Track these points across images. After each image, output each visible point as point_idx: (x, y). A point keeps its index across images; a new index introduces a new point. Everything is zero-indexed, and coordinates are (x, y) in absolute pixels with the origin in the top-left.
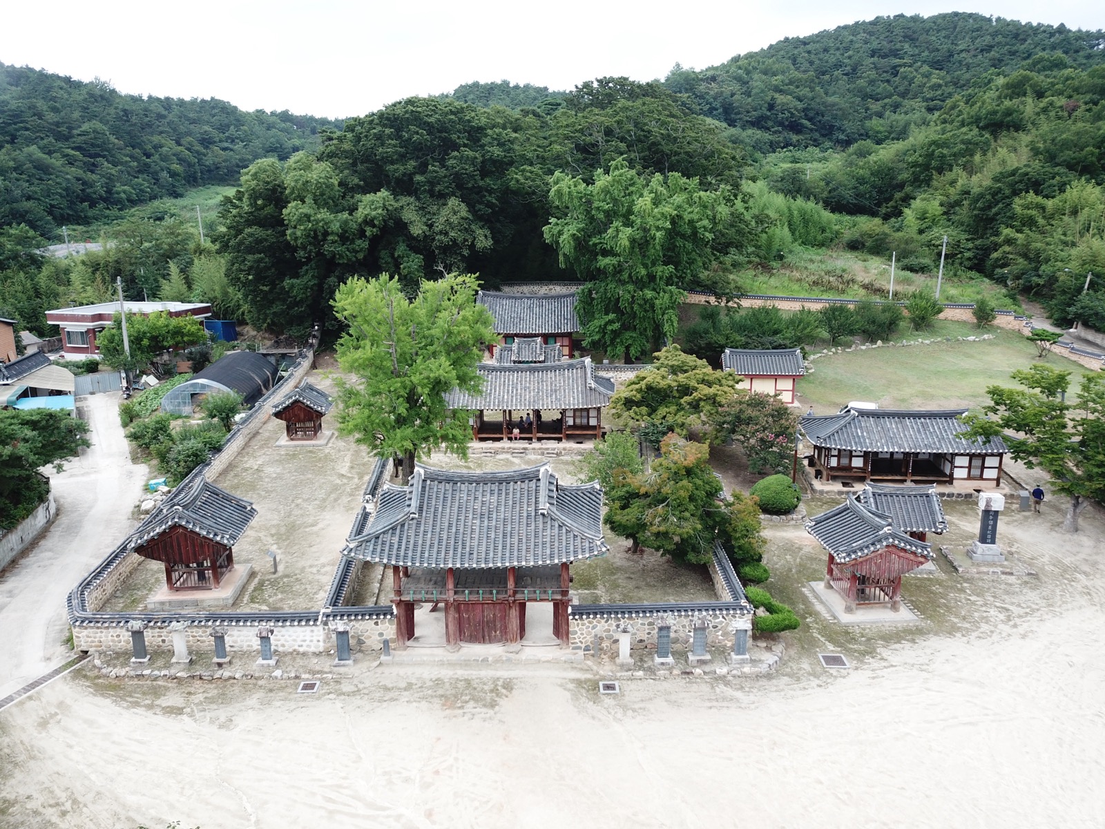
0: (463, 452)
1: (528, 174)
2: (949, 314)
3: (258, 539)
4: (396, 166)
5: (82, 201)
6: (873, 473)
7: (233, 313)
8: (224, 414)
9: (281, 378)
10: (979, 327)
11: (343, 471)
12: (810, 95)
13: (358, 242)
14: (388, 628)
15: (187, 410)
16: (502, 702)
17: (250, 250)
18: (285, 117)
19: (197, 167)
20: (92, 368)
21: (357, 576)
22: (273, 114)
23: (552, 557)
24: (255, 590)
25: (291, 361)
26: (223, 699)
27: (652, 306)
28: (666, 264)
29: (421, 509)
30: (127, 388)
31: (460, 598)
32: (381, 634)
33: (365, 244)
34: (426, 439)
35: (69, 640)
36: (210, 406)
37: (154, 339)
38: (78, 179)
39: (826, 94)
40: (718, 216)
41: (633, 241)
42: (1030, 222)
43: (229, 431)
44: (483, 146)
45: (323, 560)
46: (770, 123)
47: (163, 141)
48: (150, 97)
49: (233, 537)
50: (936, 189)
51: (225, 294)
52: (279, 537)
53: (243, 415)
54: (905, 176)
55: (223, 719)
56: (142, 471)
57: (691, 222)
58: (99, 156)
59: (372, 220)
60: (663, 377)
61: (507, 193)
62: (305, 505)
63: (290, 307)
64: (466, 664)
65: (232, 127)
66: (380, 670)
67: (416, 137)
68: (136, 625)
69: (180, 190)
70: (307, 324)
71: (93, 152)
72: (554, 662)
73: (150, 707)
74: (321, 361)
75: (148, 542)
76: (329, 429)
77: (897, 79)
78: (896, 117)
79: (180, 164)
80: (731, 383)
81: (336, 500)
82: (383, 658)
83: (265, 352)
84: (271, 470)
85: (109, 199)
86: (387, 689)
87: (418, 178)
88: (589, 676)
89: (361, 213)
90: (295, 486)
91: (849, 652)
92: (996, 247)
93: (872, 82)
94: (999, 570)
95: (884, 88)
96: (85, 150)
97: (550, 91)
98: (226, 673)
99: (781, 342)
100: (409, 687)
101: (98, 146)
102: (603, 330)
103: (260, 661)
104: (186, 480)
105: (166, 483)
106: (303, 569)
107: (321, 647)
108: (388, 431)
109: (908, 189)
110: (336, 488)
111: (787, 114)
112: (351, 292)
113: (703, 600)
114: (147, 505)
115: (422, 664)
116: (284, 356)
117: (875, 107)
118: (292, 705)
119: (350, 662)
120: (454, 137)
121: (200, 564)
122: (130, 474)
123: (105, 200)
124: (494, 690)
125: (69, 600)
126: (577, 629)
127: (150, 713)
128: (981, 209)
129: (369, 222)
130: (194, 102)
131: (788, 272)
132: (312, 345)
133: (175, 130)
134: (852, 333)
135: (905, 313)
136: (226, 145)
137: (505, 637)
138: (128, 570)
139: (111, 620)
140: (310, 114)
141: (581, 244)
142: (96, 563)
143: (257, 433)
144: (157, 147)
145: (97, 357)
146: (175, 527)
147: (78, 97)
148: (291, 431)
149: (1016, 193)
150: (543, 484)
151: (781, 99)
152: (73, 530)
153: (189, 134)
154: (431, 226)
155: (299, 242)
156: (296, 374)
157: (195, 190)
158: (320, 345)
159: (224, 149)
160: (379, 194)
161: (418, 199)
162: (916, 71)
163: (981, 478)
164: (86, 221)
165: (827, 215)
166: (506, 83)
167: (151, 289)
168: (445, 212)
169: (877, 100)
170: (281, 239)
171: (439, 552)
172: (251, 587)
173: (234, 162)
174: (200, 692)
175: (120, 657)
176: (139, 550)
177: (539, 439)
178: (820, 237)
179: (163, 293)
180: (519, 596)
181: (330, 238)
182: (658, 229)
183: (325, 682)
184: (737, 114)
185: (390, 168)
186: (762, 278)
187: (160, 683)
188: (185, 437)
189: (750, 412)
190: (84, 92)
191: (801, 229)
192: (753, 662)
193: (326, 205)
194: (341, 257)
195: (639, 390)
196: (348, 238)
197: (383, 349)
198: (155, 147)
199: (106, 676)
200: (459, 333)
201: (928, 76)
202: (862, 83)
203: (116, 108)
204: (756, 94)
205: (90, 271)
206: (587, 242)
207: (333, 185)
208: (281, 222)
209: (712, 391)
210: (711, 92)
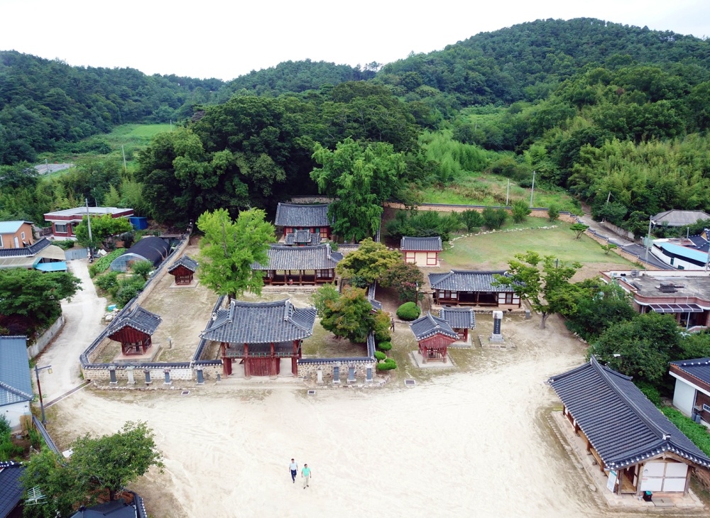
0: (258, 292)
1: (305, 141)
2: (533, 213)
3: (163, 333)
4: (233, 137)
5: (51, 137)
6: (460, 301)
7: (145, 213)
8: (143, 273)
9: (173, 250)
10: (550, 221)
11: (203, 301)
12: (490, 71)
13: (213, 178)
14: (220, 369)
15: (124, 269)
16: (266, 398)
17: (155, 182)
18: (173, 78)
19: (119, 113)
20: (70, 245)
21: (208, 349)
22: (165, 76)
23: (288, 338)
24: (162, 355)
25: (178, 242)
26: (149, 397)
27: (365, 215)
28: (372, 193)
29: (233, 319)
30: (91, 257)
31: (250, 356)
32: (217, 372)
33: (217, 179)
34: (241, 286)
35: (81, 376)
36: (136, 268)
37: (104, 230)
38: (49, 124)
39: (501, 70)
41: (354, 182)
42: (588, 161)
43: (146, 280)
44: (281, 124)
45: (193, 342)
46: (466, 89)
47: (98, 98)
48: (89, 67)
49: (152, 331)
50: (545, 138)
51: (140, 202)
52: (172, 332)
53: (153, 272)
54: (530, 129)
55: (150, 405)
56: (103, 301)
57: (385, 171)
58: (60, 109)
59: (221, 166)
60: (362, 254)
61: (293, 150)
62: (184, 317)
63: (177, 212)
64: (253, 384)
65: (140, 87)
66: (216, 387)
67: (243, 121)
68: (113, 368)
69: (109, 128)
70: (186, 221)
71: (57, 107)
72: (291, 383)
73: (119, 400)
74: (193, 240)
75: (114, 333)
76: (197, 279)
77: (545, 60)
78: (542, 85)
79: (109, 112)
80: (395, 257)
81: (199, 315)
82: (217, 382)
83: (163, 236)
84: (168, 300)
85: (68, 136)
86: (218, 393)
87: (245, 143)
88: (304, 388)
89: (215, 162)
90: (180, 308)
91: (418, 379)
92: (571, 174)
93: (530, 63)
94: (499, 346)
95: (537, 66)
96: (51, 105)
97: (336, 65)
98: (151, 388)
99: (435, 232)
100: (228, 393)
101: (60, 103)
102: (341, 226)
103: (165, 383)
104: (127, 305)
105: (117, 307)
106: (183, 347)
107: (191, 378)
108: (223, 283)
109: (531, 137)
110: (199, 309)
111: (476, 84)
113: (362, 357)
114: (109, 318)
115: (234, 384)
116: (173, 238)
117: (531, 78)
118: (179, 399)
119: (203, 383)
120: (265, 119)
121: (137, 343)
122: (98, 303)
123: (64, 136)
124: (264, 394)
125: (81, 358)
126: (300, 369)
127: (120, 403)
128: (565, 152)
129: (219, 167)
130: (116, 69)
131: (453, 189)
132: (188, 232)
133: (105, 89)
134: (478, 225)
135: (509, 212)
136: (136, 98)
137: (270, 373)
138: (104, 346)
139: (100, 366)
141: (329, 182)
142: (89, 344)
143: (160, 281)
144: (95, 101)
145: (74, 239)
146: (127, 326)
147: (47, 70)
148: (177, 280)
149: (582, 143)
150: (287, 308)
151: (472, 74)
152: (74, 329)
153: (113, 92)
154: (252, 168)
155: (181, 178)
156: (180, 249)
157: (117, 127)
158: (193, 232)
159: (136, 101)
160: (224, 152)
161: (245, 154)
162: (556, 55)
163: (512, 303)
164: (53, 150)
165: (483, 153)
166: (308, 61)
167: (100, 199)
168: (259, 160)
169: (532, 73)
170: (172, 176)
171: (240, 336)
172: (160, 354)
173: (141, 109)
174: (140, 395)
175: (105, 382)
176: (111, 337)
177: (303, 284)
178: (478, 166)
179: (106, 203)
180: (275, 355)
181: (198, 176)
182: (366, 176)
183: (192, 391)
184: (445, 83)
185: (230, 137)
186: (438, 193)
187: (123, 392)
188: (125, 285)
189: (400, 272)
190: (50, 68)
191: (467, 162)
192: (374, 382)
193: (196, 159)
194: (204, 185)
195: (350, 261)
196: (207, 176)
197: (220, 246)
198: (93, 101)
199: (99, 389)
200: (255, 238)
201: (562, 59)
202: (524, 63)
203: (69, 78)
204: (457, 72)
205: (64, 186)
206: (331, 181)
207: (199, 147)
208: (172, 167)
209: (385, 261)
210: (430, 71)
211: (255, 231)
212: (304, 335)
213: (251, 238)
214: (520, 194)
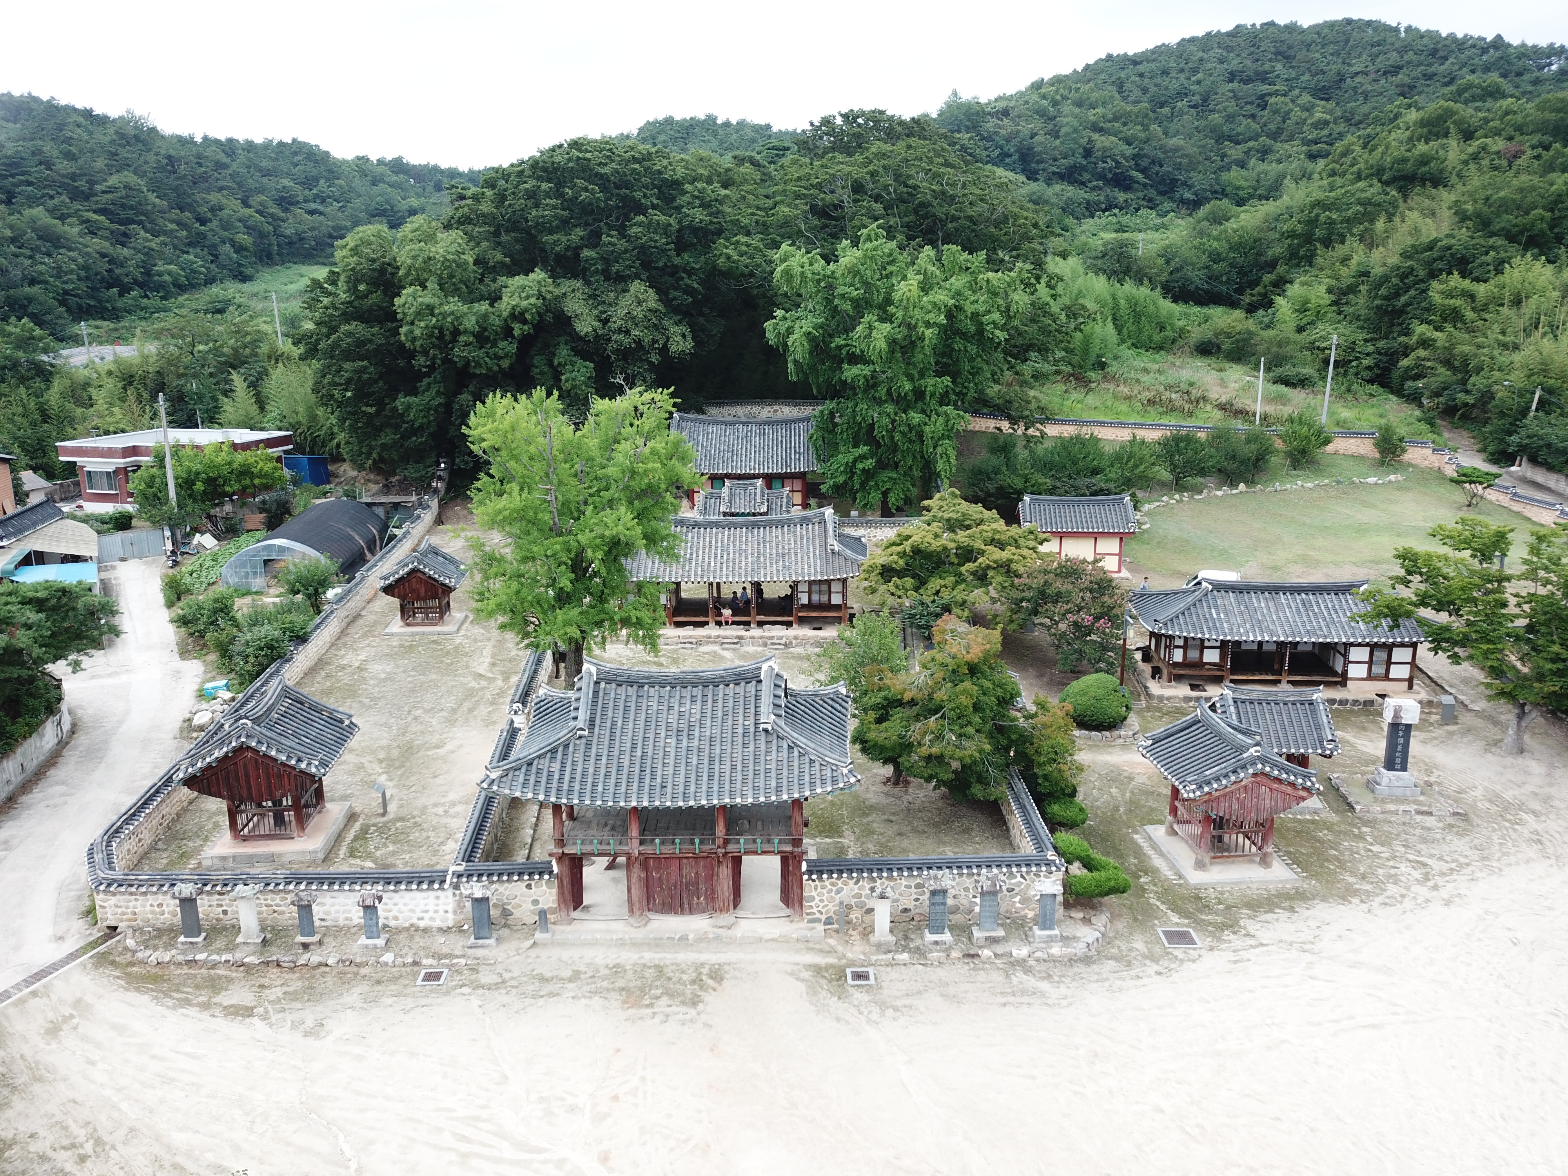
0: (651, 642)
1: (744, 248)
2: (1339, 445)
3: (361, 767)
4: (555, 237)
5: (110, 286)
6: (1233, 671)
7: (324, 445)
8: (311, 589)
9: (393, 537)
10: (1382, 463)
11: (481, 670)
12: (1143, 135)
13: (502, 344)
14: (546, 893)
15: (258, 583)
16: (708, 997)
17: (349, 355)
18: (398, 166)
19: (272, 238)
20: (122, 523)
21: (501, 819)
22: (380, 162)
23: (778, 791)
24: (354, 840)
25: (407, 513)
26: (310, 994)
27: (920, 435)
28: (939, 374)
29: (592, 723)
30: (173, 552)
31: (648, 849)
32: (535, 902)
33: (513, 348)
34: (599, 624)
35: (90, 911)
36: (292, 577)
37: (211, 481)
38: (103, 255)
39: (1166, 134)
40: (1014, 307)
41: (892, 342)
42: (1454, 316)
43: (319, 613)
44: (678, 209)
45: (452, 796)
46: (1086, 176)
47: (224, 201)
48: (205, 138)
49: (324, 764)
50: (1322, 269)
51: (313, 417)
52: (390, 764)
53: (338, 590)
54: (1277, 250)
55: (310, 1023)
56: (194, 670)
57: (975, 315)
58: (133, 222)
59: (522, 313)
60: (936, 536)
61: (713, 275)
62: (427, 718)
63: (405, 436)
64: (657, 944)
65: (322, 181)
66: (533, 953)
67: (584, 195)
68: (186, 889)
69: (248, 271)
70: (429, 461)
71: (124, 216)
72: (782, 941)
73: (206, 1006)
74: (450, 513)
75: (203, 770)
76: (460, 610)
77: (1265, 113)
78: (1262, 167)
79: (249, 234)
80: (1032, 544)
81: (470, 711)
82: (538, 935)
83: (369, 500)
84: (378, 669)
85: (148, 283)
86: (543, 979)
87: (587, 253)
88: (832, 960)
89: (506, 304)
90: (413, 691)
91: (1200, 924)
92: (1406, 351)
93: (1230, 118)
94: (1412, 808)
95: (1248, 126)
96: (112, 213)
97: (775, 129)
98: (315, 958)
99: (1103, 485)
100: (576, 976)
101: (131, 208)
102: (850, 468)
103: (363, 940)
104: (258, 683)
105: (228, 687)
106: (424, 810)
107: (450, 920)
108: (544, 612)
109: (1282, 269)
110: (470, 693)
111: (1111, 163)
112: (491, 415)
113: (993, 852)
114: (201, 719)
115: (593, 944)
116: (396, 506)
117: (1235, 152)
118: (409, 1003)
119: (491, 941)
120: (638, 195)
121: (277, 803)
122: (177, 675)
123: (141, 285)
124: (697, 981)
125: (91, 853)
126: (814, 893)
127: (205, 1015)
128: (1385, 298)
129: (517, 316)
130: (267, 145)
131: (1112, 387)
132: (436, 491)
133: (240, 185)
134: (1203, 472)
135: (1279, 444)
136: (314, 206)
137: (711, 906)
138: (174, 811)
139: (150, 883)
140: (432, 163)
141: (819, 346)
142: (129, 801)
143: (359, 615)
144: (215, 209)
145: (130, 508)
146: (241, 749)
147: (104, 137)
148: (406, 612)
149: (1433, 274)
150: (766, 688)
151: (1101, 141)
152: (96, 754)
153: (261, 190)
154: (605, 322)
155: (418, 343)
156: (414, 532)
157: (269, 270)
158: (448, 490)
159: (311, 212)
160: (532, 276)
161: (588, 283)
162: (1293, 101)
163: (1386, 677)
164: (114, 315)
165: (1167, 306)
166: (711, 119)
167: (207, 411)
168: (626, 300)
169: (1238, 143)
170: (392, 340)
171: (617, 784)
172: (350, 835)
173: (325, 230)
174: (278, 985)
175: (162, 935)
176: (190, 782)
177: (760, 624)
178: (1157, 338)
179: (223, 417)
180: (731, 847)
181: (462, 338)
182: (928, 325)
183: (456, 970)
184: (1039, 162)
185: (548, 238)
186: (1075, 395)
187: (220, 972)
188: (255, 621)
189: (1059, 585)
190: (112, 131)
191: (1130, 326)
192: (1065, 939)
193: (456, 291)
194: (478, 365)
195: (902, 555)
196: (487, 339)
197: (537, 495)
198: (213, 210)
199: (143, 963)
200: (646, 472)
201: (1309, 109)
202: (1216, 118)
203: (157, 154)
204: (1067, 134)
205: (120, 385)
206: (827, 345)
207: (466, 263)
208: (392, 316)
209: (1005, 555)
210: (1003, 132)
211: (647, 450)
212: (834, 781)
213: (633, 473)
214: (1281, 400)
